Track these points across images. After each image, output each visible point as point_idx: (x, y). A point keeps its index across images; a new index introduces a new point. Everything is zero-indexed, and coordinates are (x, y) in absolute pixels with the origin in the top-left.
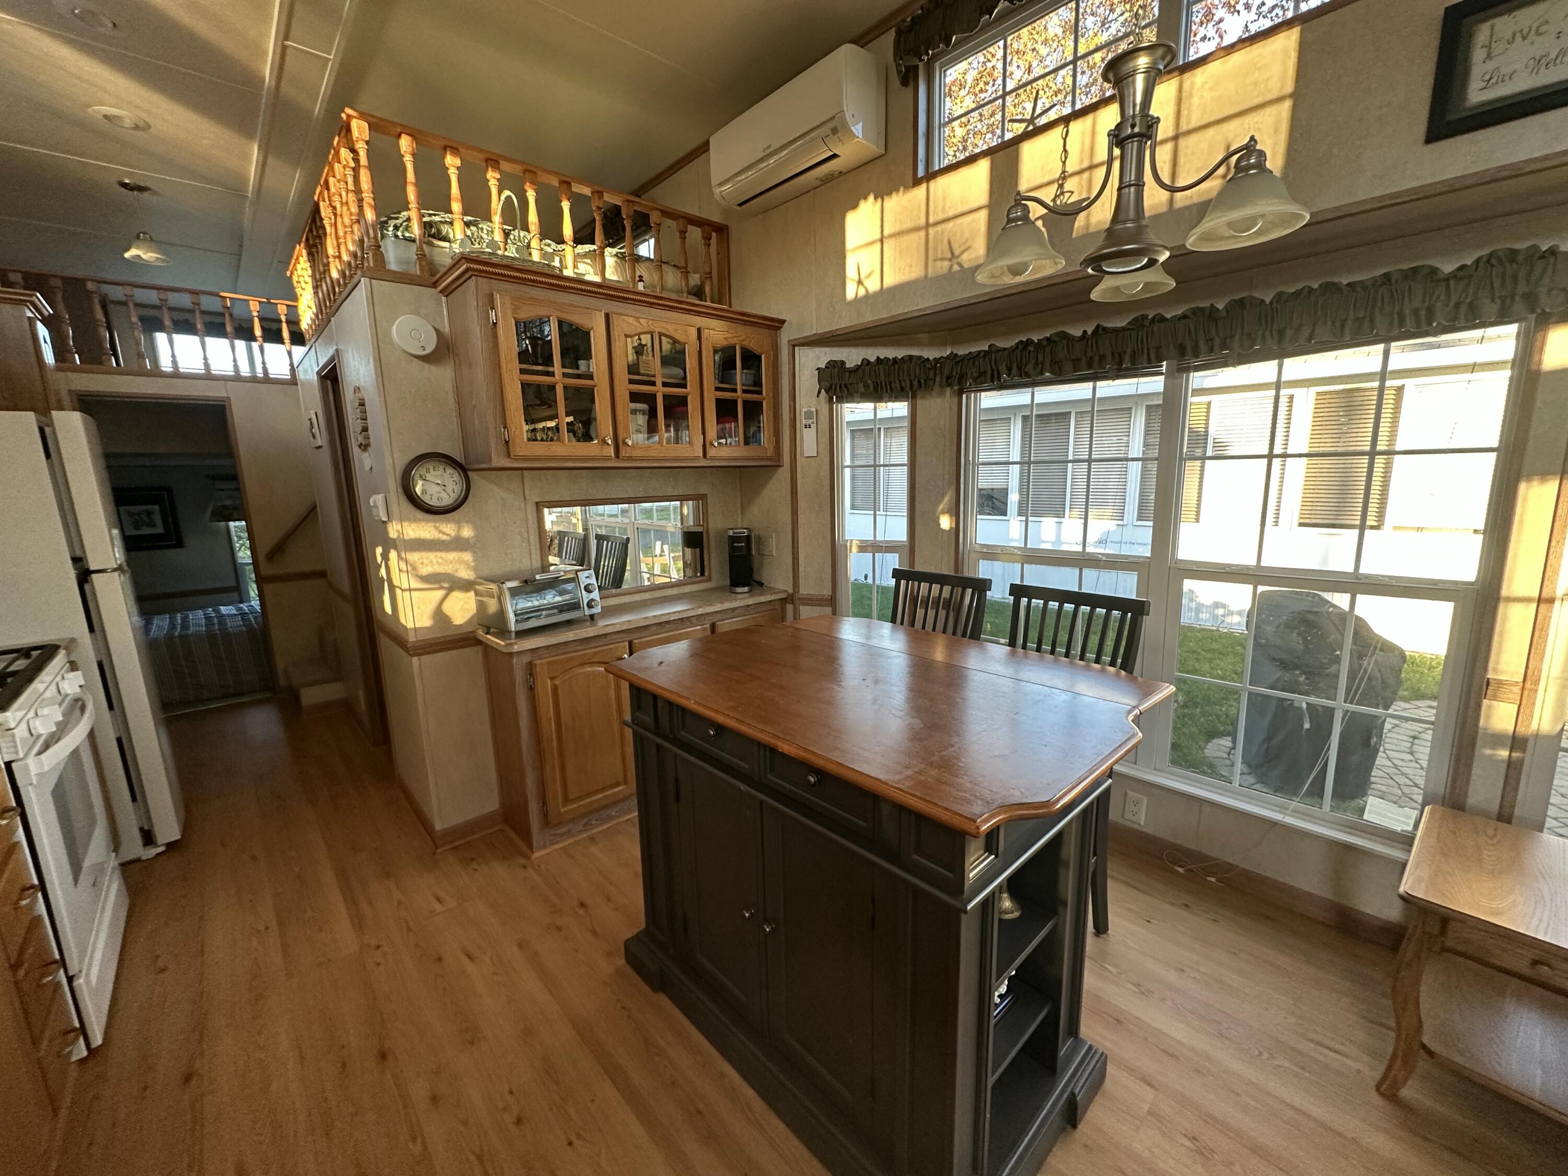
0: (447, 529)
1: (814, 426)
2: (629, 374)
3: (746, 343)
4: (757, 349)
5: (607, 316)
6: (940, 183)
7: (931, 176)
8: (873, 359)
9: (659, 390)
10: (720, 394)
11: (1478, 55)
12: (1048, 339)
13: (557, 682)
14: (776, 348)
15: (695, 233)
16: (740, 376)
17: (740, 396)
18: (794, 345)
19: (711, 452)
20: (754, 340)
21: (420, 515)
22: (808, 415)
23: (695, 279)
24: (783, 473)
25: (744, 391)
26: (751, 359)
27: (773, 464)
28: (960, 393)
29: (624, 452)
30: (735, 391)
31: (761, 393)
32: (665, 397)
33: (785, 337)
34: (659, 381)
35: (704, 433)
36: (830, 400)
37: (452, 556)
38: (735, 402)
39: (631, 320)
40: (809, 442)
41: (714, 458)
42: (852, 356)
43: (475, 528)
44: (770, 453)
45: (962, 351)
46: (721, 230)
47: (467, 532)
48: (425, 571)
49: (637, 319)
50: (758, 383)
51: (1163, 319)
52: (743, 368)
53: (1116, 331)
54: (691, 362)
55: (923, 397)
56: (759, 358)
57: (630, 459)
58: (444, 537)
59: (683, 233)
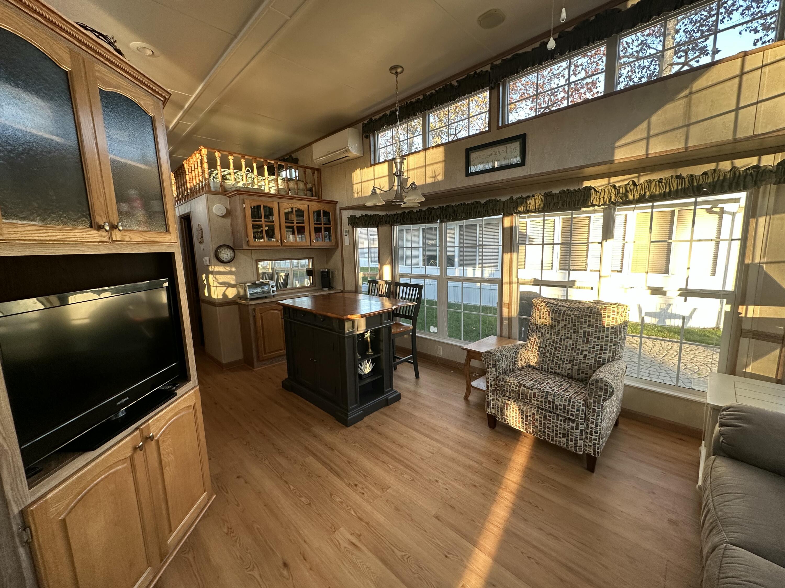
0: (228, 269)
1: (348, 235)
2: (286, 220)
3: (324, 209)
4: (328, 211)
5: (278, 203)
6: (377, 167)
7: (375, 164)
8: (364, 215)
9: (295, 225)
10: (316, 226)
11: (472, 160)
12: (409, 212)
13: (262, 315)
14: (335, 210)
15: (309, 171)
16: (323, 219)
17: (322, 226)
18: (341, 209)
19: (313, 244)
20: (326, 208)
21: (220, 264)
22: (346, 232)
23: (309, 186)
24: (339, 251)
25: (324, 224)
26: (326, 214)
27: (335, 248)
28: (391, 226)
29: (284, 244)
30: (321, 224)
31: (330, 224)
32: (297, 227)
33: (338, 206)
34: (295, 222)
35: (310, 238)
36: (353, 228)
37: (229, 276)
38: (321, 228)
39: (286, 204)
40: (346, 240)
41: (314, 246)
42: (358, 214)
43: (236, 268)
44: (334, 244)
45: (389, 213)
46: (319, 170)
47: (233, 269)
48: (221, 281)
49: (288, 204)
50: (329, 221)
51: (434, 209)
52: (324, 217)
53: (424, 211)
54: (306, 216)
55: (381, 227)
56: (330, 213)
57: (286, 246)
58: (227, 271)
59: (305, 172)
